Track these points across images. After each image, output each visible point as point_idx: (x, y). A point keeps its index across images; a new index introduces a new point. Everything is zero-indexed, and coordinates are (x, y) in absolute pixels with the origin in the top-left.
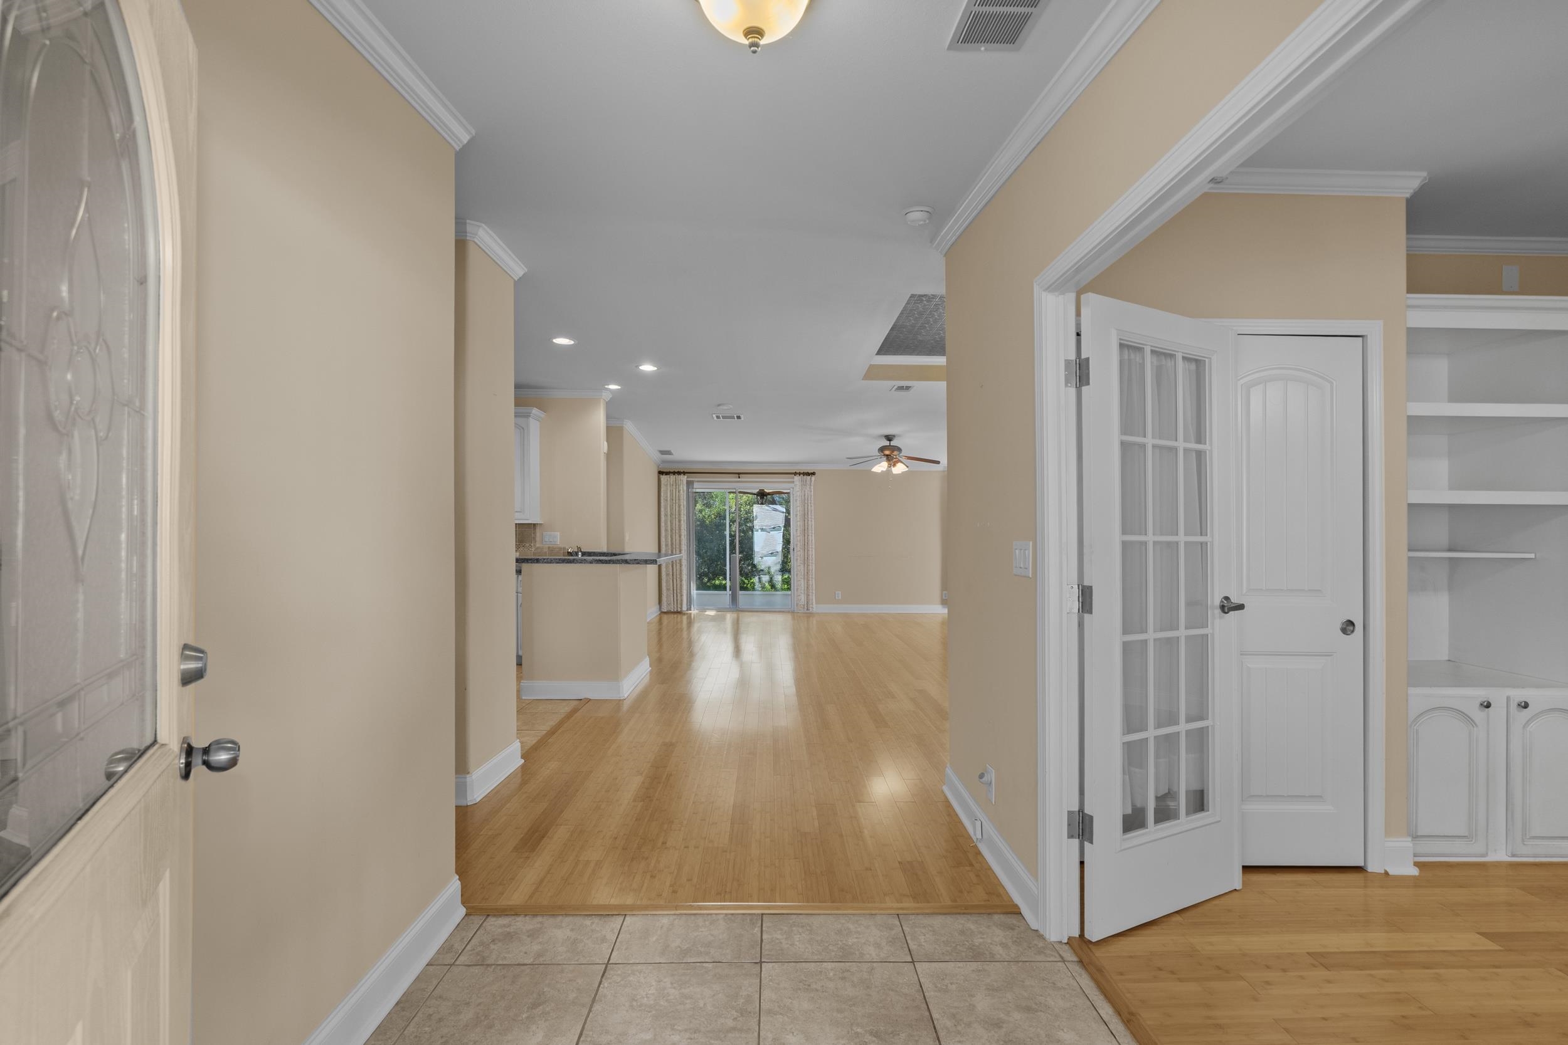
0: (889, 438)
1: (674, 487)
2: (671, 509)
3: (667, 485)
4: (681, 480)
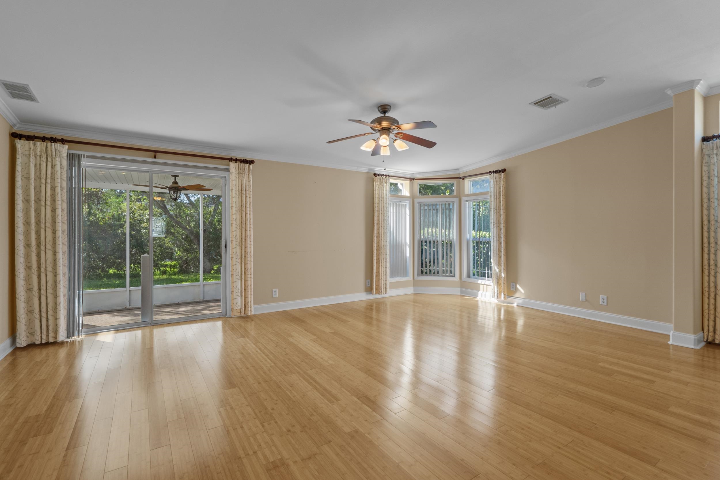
0: (384, 108)
1: (44, 159)
2: (38, 192)
3: (29, 155)
4: (55, 150)
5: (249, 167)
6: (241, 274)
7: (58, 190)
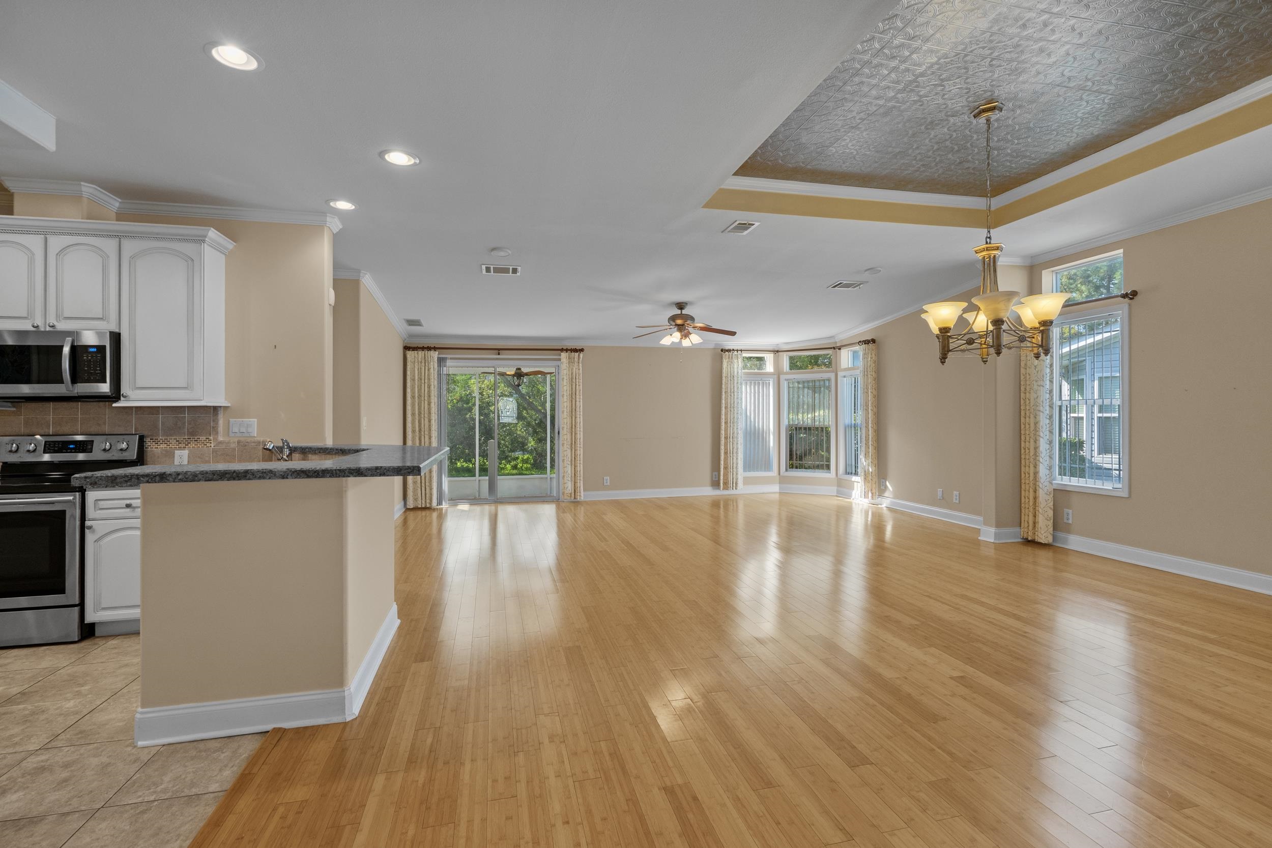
0: (681, 306)
1: (423, 364)
2: (420, 390)
3: (414, 362)
4: (430, 356)
5: (579, 355)
6: (572, 460)
7: (432, 387)
